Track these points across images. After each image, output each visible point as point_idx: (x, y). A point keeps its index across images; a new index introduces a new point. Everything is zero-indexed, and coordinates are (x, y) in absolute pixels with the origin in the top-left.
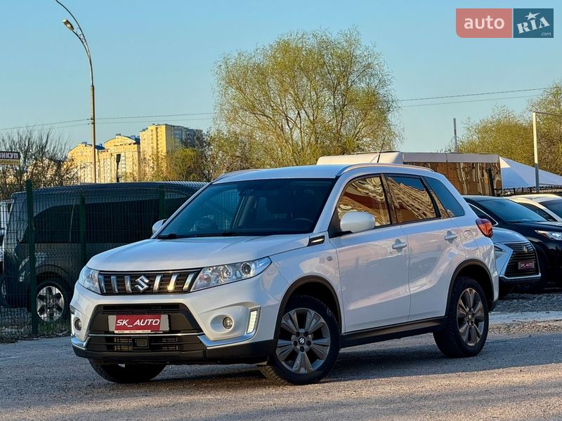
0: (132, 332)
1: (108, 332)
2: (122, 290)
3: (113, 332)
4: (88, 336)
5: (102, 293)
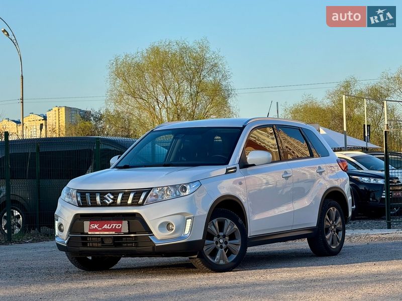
0: (101, 233)
1: (83, 233)
2: (94, 204)
3: (87, 233)
4: (68, 236)
5: (79, 205)
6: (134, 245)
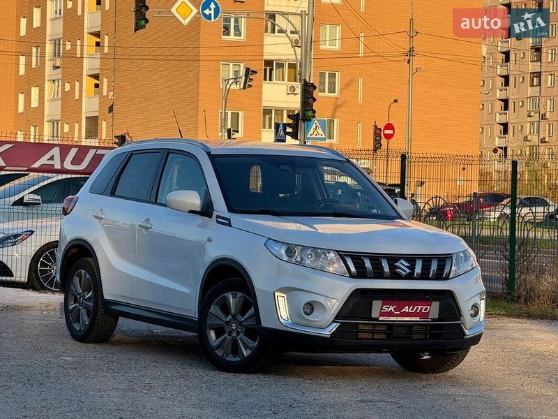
0: (399, 319)
2: (379, 274)
3: (377, 319)
4: (333, 322)
5: (352, 276)
6: (428, 337)
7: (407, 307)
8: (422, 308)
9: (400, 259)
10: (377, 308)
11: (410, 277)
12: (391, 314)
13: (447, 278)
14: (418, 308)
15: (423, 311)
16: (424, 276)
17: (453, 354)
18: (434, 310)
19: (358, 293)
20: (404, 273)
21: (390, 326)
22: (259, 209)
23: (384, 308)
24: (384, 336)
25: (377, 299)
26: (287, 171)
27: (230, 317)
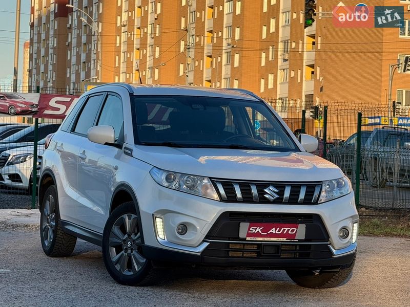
0: (266, 239)
1: (238, 238)
2: (248, 199)
3: (244, 239)
4: (204, 241)
5: (222, 200)
6: (298, 256)
7: (274, 229)
8: (289, 230)
9: (269, 185)
10: (244, 229)
11: (279, 201)
12: (258, 235)
13: (316, 203)
14: (284, 230)
15: (290, 232)
16: (293, 200)
17: (335, 272)
18: (300, 232)
19: (225, 216)
20: (272, 198)
21: (260, 246)
22: (161, 142)
23: (251, 229)
24: (255, 255)
25: (244, 221)
26: (199, 109)
27: (126, 236)
